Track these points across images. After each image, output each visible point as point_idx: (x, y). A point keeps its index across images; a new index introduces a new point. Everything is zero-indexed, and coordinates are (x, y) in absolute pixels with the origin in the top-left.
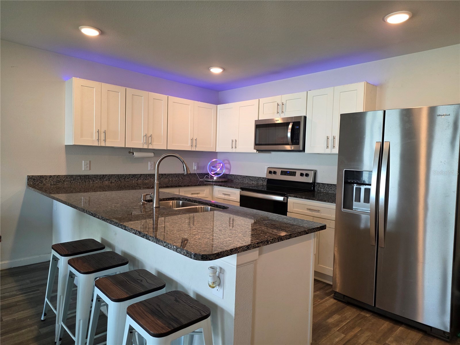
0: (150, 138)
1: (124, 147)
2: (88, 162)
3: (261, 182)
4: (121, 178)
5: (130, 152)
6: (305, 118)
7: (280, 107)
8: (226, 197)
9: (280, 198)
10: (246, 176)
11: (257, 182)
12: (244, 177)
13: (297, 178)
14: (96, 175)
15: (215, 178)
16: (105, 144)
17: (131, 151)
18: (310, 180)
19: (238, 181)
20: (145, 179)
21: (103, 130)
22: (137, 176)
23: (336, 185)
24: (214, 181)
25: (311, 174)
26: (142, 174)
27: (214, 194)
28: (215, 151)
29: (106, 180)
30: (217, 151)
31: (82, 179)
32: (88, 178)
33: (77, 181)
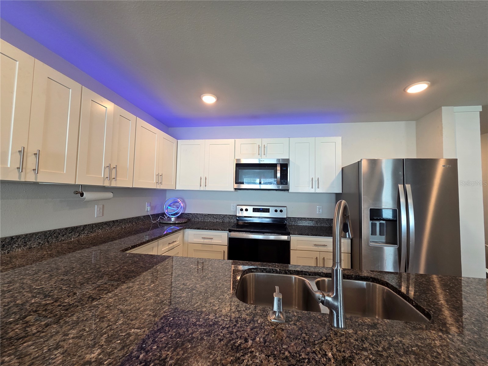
0: (114, 170)
3: (227, 220)
4: (50, 237)
7: (261, 149)
8: (207, 241)
10: (209, 214)
11: (222, 220)
12: (206, 215)
13: (272, 214)
15: (173, 219)
17: (79, 190)
18: (283, 215)
19: (198, 220)
21: (32, 151)
24: (171, 222)
26: (86, 225)
27: (186, 238)
28: (174, 189)
29: (17, 247)
30: (177, 189)
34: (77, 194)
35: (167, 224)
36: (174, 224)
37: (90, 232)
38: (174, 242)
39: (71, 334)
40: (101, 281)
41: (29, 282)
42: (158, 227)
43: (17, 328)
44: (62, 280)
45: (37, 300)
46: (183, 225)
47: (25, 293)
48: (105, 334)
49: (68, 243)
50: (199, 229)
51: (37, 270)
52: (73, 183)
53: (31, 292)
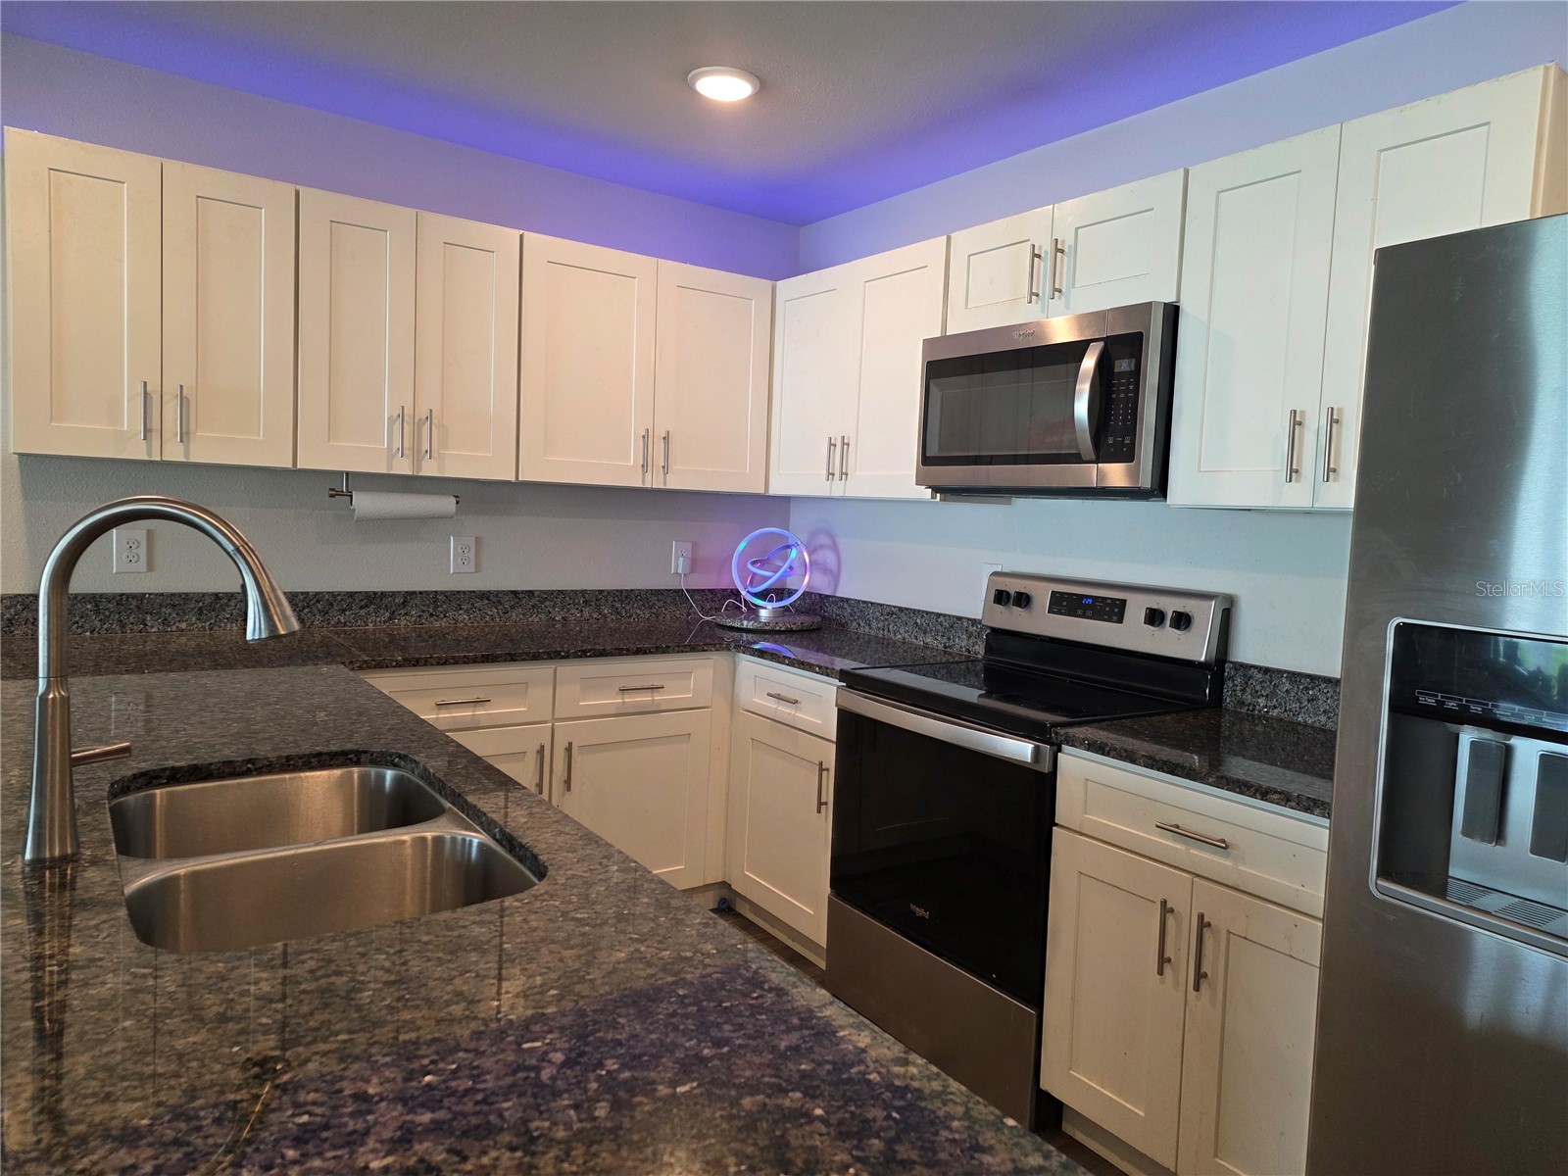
0: (426, 428)
1: (289, 465)
2: (141, 536)
3: (961, 643)
5: (334, 494)
6: (1172, 313)
7: (1044, 267)
8: (784, 710)
9: (1020, 749)
10: (901, 609)
11: (945, 640)
12: (894, 613)
13: (1131, 635)
14: (180, 595)
15: (764, 614)
16: (187, 453)
17: (340, 486)
18: (1195, 646)
19: (866, 629)
20: (431, 615)
21: (171, 388)
22: (386, 601)
23: (1337, 682)
24: (755, 626)
25: (1206, 617)
27: (738, 688)
28: (762, 491)
29: (227, 618)
30: (772, 492)
31: (107, 613)
32: (135, 609)
33: (77, 622)
34: (333, 496)
38: (649, 688)
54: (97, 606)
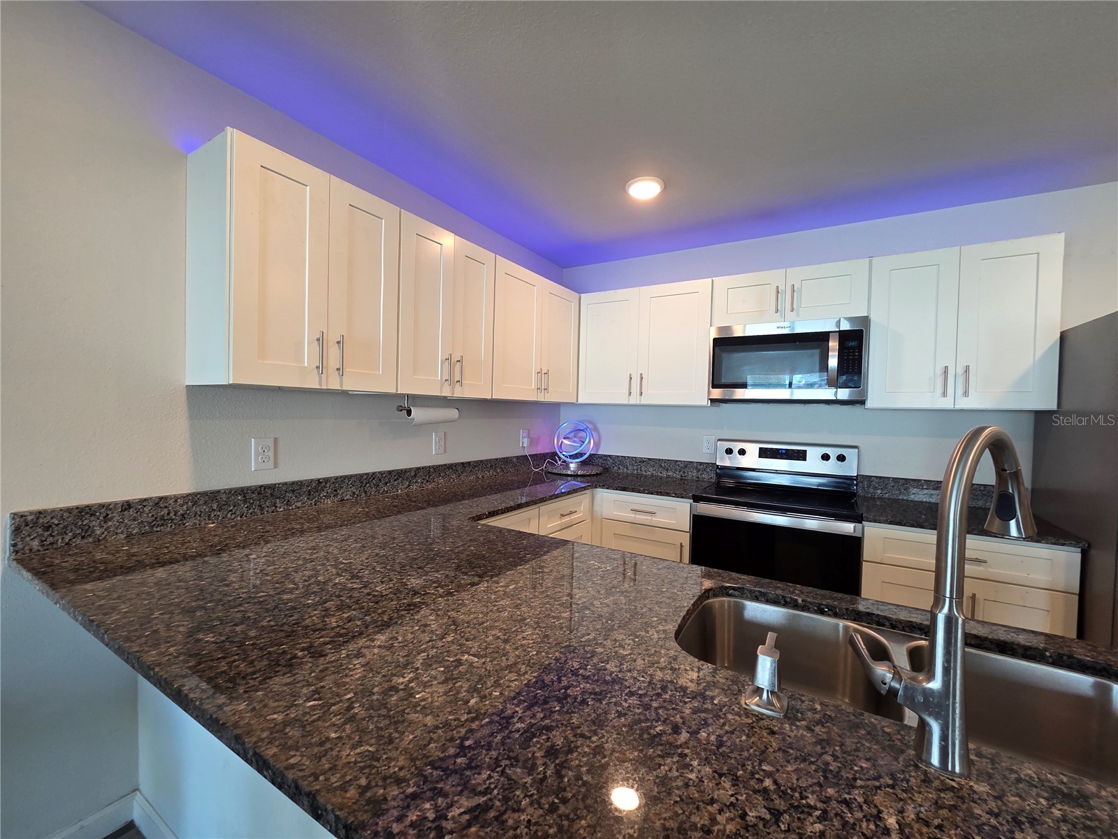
2: (270, 443)
3: (693, 474)
4: (368, 485)
5: (400, 409)
6: (865, 320)
7: (785, 298)
10: (650, 459)
11: (681, 473)
12: (644, 461)
13: (813, 465)
14: (297, 482)
15: (572, 466)
16: (341, 384)
17: (405, 405)
19: (625, 470)
20: (427, 481)
21: (333, 337)
22: (406, 475)
24: (569, 473)
25: (851, 456)
26: (419, 468)
27: (597, 508)
28: (575, 401)
29: (325, 496)
30: (580, 402)
31: (252, 501)
32: (270, 496)
33: (231, 510)
34: (401, 411)
35: (560, 475)
36: (575, 476)
37: (425, 481)
38: (571, 513)
39: (378, 640)
40: (430, 566)
41: (336, 551)
42: (544, 482)
43: (315, 615)
44: (377, 555)
45: (342, 580)
46: (594, 479)
47: (329, 567)
48: (424, 651)
49: (393, 498)
50: (624, 489)
51: (347, 536)
52: (394, 391)
53: (335, 566)
54: (245, 497)
